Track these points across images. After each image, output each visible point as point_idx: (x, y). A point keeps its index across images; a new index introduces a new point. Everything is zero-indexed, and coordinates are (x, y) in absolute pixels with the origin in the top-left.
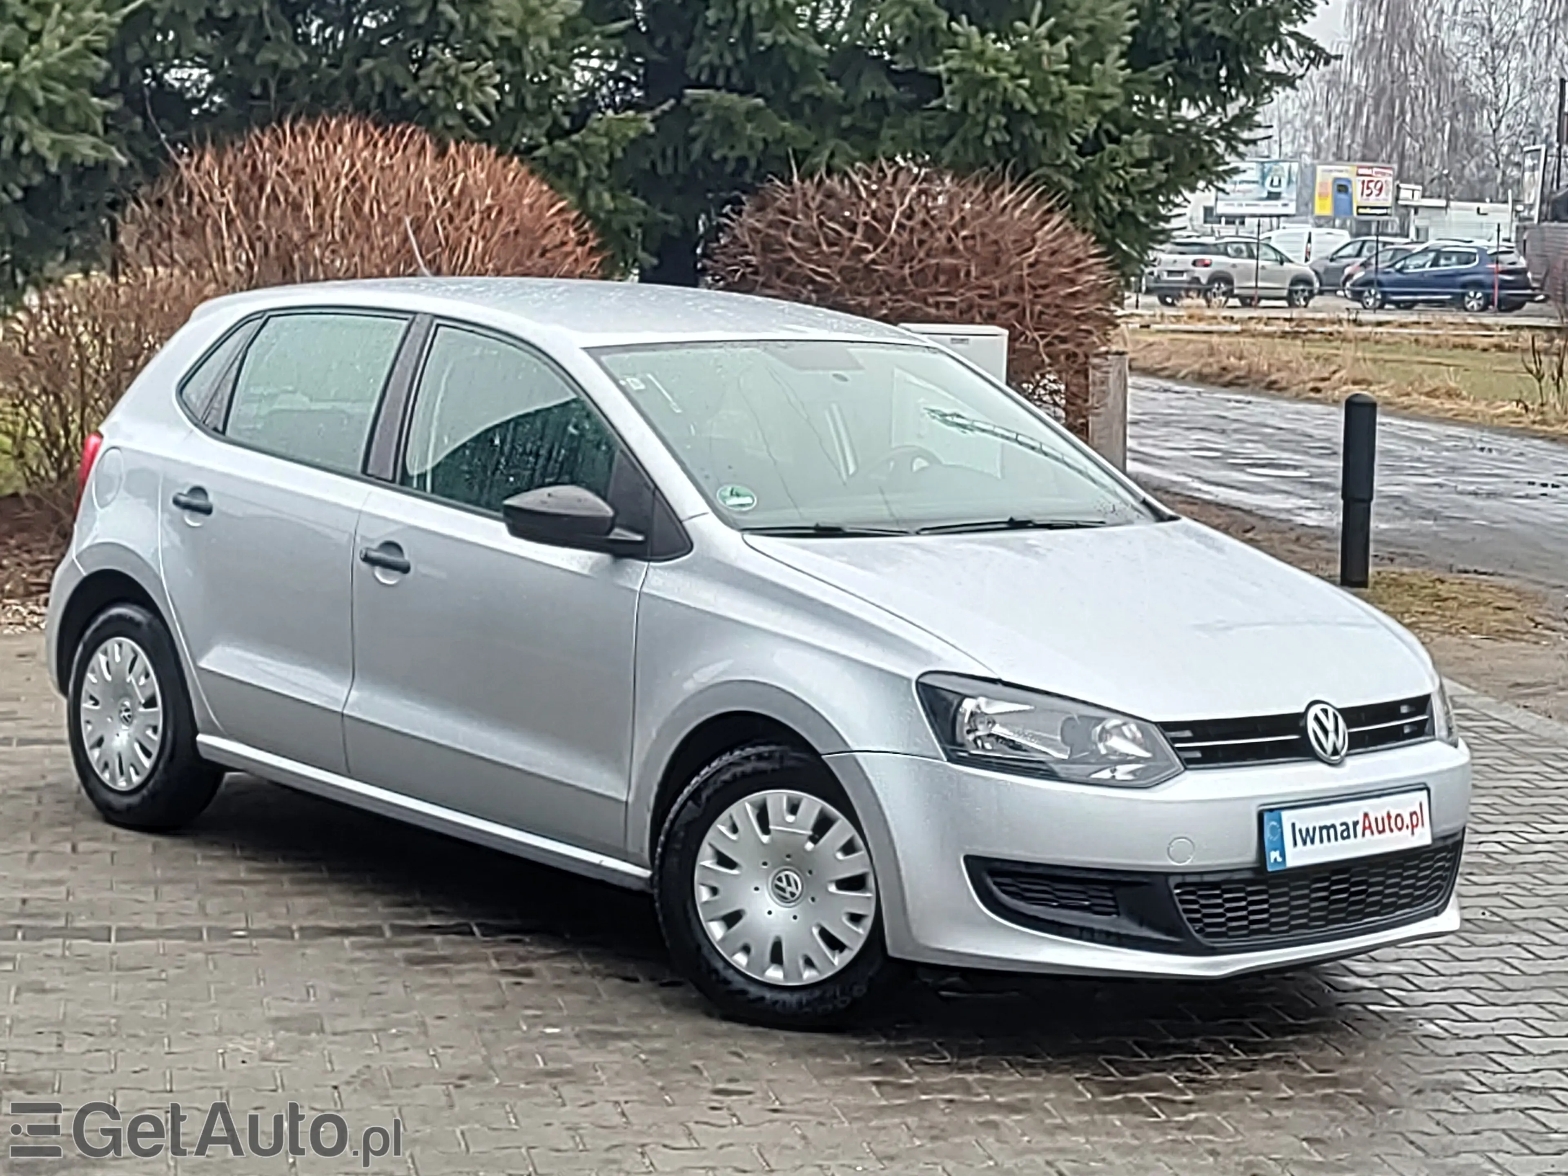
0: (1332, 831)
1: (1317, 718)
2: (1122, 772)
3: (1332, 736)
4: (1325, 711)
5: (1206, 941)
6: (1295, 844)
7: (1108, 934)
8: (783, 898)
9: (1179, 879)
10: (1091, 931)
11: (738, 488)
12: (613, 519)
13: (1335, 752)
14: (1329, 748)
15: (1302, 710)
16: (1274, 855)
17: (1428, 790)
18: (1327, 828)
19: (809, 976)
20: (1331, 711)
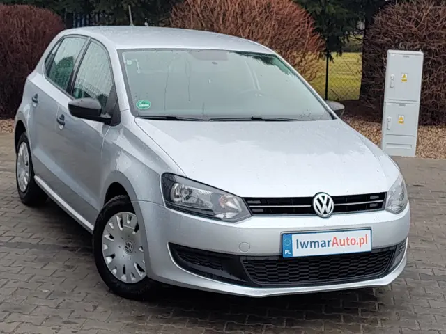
0: (317, 244)
1: (318, 200)
2: (229, 215)
3: (325, 206)
4: (323, 197)
5: (258, 283)
6: (298, 248)
7: (218, 277)
8: (127, 251)
9: (244, 258)
10: (211, 275)
11: (146, 101)
12: (101, 110)
13: (325, 212)
14: (322, 211)
15: (312, 195)
16: (287, 252)
17: (371, 229)
18: (315, 243)
19: (133, 280)
20: (326, 196)
